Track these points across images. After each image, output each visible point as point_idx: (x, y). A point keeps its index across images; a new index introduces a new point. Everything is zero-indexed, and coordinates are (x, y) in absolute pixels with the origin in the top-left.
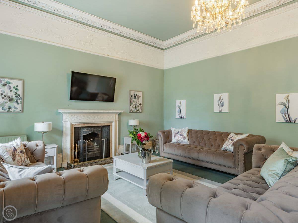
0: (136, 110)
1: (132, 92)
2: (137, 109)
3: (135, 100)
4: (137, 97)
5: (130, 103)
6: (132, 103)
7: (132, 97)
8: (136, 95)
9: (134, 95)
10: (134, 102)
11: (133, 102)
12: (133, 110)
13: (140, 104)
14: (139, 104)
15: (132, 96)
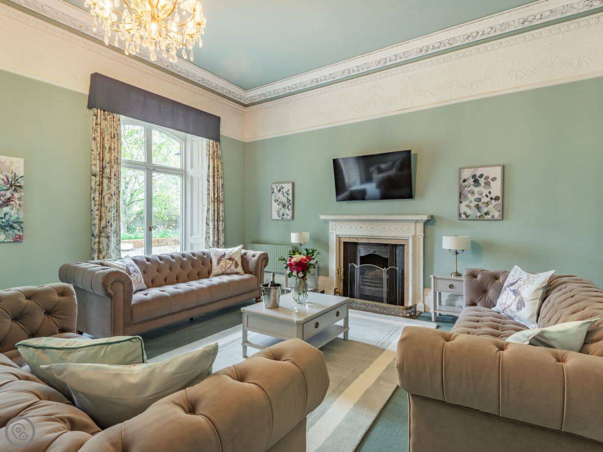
0: (479, 214)
1: (466, 170)
2: (485, 210)
3: (476, 190)
4: (482, 181)
5: (460, 197)
6: (466, 197)
7: (466, 183)
8: (481, 176)
9: (474, 176)
10: (473, 193)
11: (470, 195)
12: (469, 212)
13: (494, 197)
14: (492, 199)
15: (465, 181)
